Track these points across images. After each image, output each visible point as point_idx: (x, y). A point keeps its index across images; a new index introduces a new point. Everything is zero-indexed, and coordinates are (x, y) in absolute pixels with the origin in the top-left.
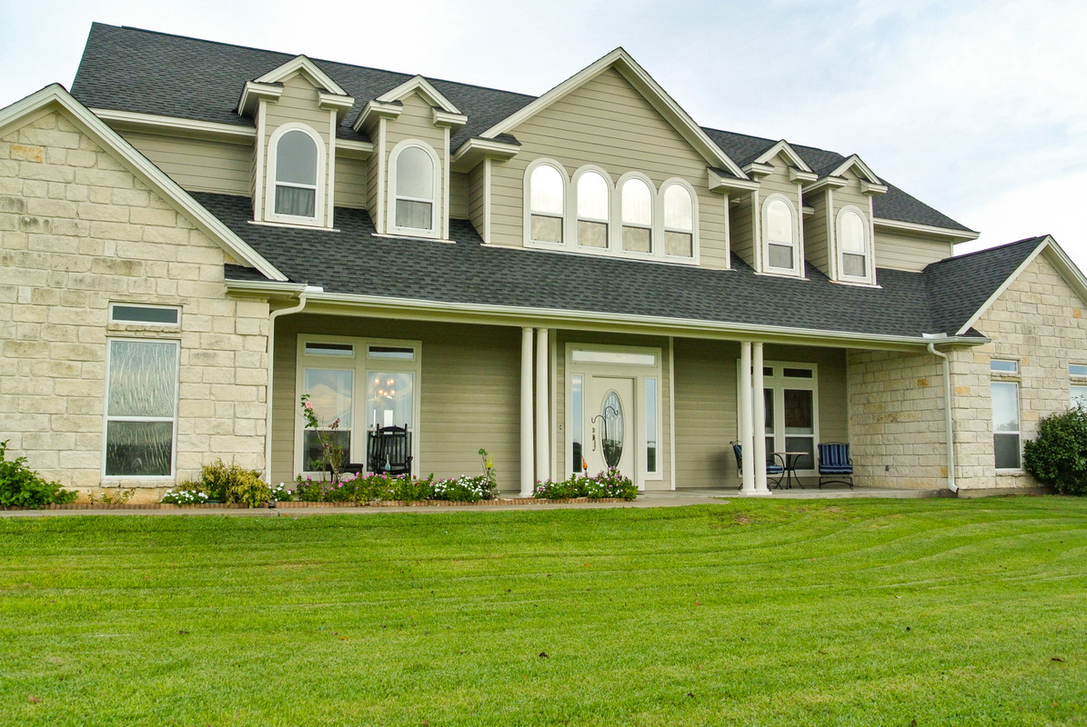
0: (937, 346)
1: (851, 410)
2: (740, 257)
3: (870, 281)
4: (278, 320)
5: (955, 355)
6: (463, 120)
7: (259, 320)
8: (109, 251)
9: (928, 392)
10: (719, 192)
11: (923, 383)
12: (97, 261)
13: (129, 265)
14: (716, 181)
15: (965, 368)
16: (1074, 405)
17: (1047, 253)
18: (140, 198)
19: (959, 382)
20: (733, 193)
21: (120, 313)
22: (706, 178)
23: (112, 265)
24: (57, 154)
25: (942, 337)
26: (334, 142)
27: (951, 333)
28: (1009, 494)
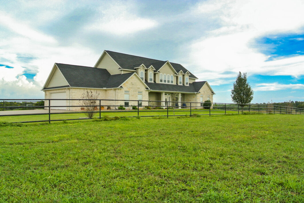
0: (196, 94)
1: (185, 99)
2: (177, 83)
3: (188, 85)
4: (149, 93)
5: (198, 94)
6: (155, 70)
7: (147, 92)
8: (138, 87)
9: (194, 98)
10: (175, 76)
11: (194, 97)
12: (137, 88)
13: (139, 88)
14: (175, 75)
15: (198, 96)
16: (208, 100)
17: (206, 83)
18: (139, 82)
19: (198, 97)
20: (176, 76)
21: (138, 92)
22: (174, 74)
23: (138, 88)
24: (134, 78)
25: (197, 93)
26: (145, 72)
27: (198, 92)
28: (201, 109)
